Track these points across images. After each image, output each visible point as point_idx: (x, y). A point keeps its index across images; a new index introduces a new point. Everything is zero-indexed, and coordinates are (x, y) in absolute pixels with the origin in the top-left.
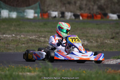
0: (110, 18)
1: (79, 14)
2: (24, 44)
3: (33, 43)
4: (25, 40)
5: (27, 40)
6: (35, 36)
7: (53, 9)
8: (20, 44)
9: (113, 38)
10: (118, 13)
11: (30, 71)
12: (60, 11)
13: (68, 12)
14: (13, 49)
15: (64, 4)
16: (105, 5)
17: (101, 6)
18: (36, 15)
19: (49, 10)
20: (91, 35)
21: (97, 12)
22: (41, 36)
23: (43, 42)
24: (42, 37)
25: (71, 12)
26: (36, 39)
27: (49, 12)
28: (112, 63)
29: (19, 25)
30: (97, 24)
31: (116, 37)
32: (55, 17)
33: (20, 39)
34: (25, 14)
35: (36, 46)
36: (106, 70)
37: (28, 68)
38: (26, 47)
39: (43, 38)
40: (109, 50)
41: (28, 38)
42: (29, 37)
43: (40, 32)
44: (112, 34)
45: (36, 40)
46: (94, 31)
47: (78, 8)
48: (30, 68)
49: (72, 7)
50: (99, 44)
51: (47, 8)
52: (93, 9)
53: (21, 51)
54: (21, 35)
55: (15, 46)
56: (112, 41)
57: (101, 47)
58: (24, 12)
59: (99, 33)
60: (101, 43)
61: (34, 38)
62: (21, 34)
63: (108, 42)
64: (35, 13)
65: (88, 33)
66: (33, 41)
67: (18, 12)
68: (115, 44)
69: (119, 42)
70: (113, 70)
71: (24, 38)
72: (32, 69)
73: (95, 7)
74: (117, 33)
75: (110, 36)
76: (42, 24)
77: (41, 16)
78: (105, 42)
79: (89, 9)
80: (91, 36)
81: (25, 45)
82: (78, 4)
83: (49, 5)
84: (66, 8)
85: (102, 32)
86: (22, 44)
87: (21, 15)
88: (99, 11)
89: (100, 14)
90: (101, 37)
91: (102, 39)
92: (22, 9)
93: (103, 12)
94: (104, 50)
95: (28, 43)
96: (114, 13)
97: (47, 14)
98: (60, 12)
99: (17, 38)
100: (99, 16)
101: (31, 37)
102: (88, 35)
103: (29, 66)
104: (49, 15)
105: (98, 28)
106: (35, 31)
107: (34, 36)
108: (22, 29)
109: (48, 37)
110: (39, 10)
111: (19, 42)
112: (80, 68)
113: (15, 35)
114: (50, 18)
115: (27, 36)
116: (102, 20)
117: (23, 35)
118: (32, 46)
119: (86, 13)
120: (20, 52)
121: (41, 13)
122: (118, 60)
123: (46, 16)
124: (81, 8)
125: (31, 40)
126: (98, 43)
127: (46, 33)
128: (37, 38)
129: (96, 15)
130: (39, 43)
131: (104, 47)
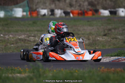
0: (102, 15)
1: (69, 11)
2: (13, 44)
3: (22, 43)
4: (14, 40)
5: (16, 40)
6: (24, 35)
7: (42, 7)
8: (8, 44)
9: (105, 35)
10: (110, 9)
11: (20, 73)
13: (58, 9)
14: (2, 49)
15: (53, 1)
17: (92, 2)
18: (25, 14)
19: (38, 8)
20: (83, 32)
21: (87, 9)
22: (30, 35)
23: (33, 42)
24: (31, 36)
25: (61, 9)
26: (26, 38)
27: (38, 10)
28: (105, 61)
29: (7, 24)
30: (88, 21)
31: (109, 34)
32: (45, 15)
33: (8, 39)
34: (13, 13)
35: (26, 46)
36: (99, 69)
37: (18, 70)
38: (15, 47)
39: (32, 38)
40: (102, 48)
41: (17, 38)
42: (18, 36)
43: (29, 31)
44: (104, 31)
45: (25, 40)
46: (85, 28)
47: (68, 5)
48: (20, 69)
49: (61, 4)
50: (91, 42)
51: (36, 5)
52: (83, 6)
54: (9, 35)
55: (3, 47)
57: (93, 44)
58: (12, 10)
59: (91, 30)
60: (93, 41)
61: (24, 37)
63: (100, 40)
64: (23, 11)
65: (80, 31)
66: (22, 41)
67: (6, 11)
68: (108, 41)
69: (111, 39)
70: (106, 69)
71: (13, 38)
72: (22, 70)
73: (86, 3)
74: (110, 30)
75: (102, 33)
76: (31, 22)
77: (30, 14)
78: (97, 39)
79: (80, 6)
80: (83, 34)
83: (38, 2)
84: (55, 5)
85: (93, 29)
86: (11, 44)
87: (9, 14)
88: (90, 7)
89: (91, 10)
90: (93, 35)
92: (10, 7)
93: (94, 8)
94: (97, 48)
95: (17, 43)
96: (105, 9)
97: (36, 12)
98: (49, 10)
99: (5, 38)
100: (90, 12)
101: (20, 36)
102: (80, 33)
103: (19, 67)
104: (38, 13)
105: (90, 25)
106: (23, 30)
107: (23, 36)
108: (10, 28)
109: (38, 36)
110: (27, 8)
111: (8, 42)
112: (72, 68)
113: (3, 35)
114: (39, 16)
115: (16, 36)
116: (94, 17)
117: (12, 35)
118: (21, 46)
119: (76, 10)
120: (9, 52)
121: (29, 11)
122: (112, 58)
123: (35, 15)
124: (71, 5)
125: (20, 39)
126: (90, 41)
127: (36, 32)
128: (26, 37)
129: (86, 12)
130: (29, 42)
131: (96, 44)
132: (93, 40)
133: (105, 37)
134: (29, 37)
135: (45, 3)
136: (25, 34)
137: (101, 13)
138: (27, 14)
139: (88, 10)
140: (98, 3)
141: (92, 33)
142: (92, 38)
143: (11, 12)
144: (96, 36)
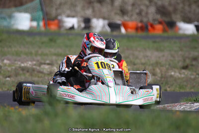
1: (119, 22)
2: (9, 77)
3: (27, 75)
4: (12, 69)
5: (16, 69)
6: (31, 61)
7: (68, 12)
9: (185, 68)
12: (82, 17)
13: (98, 18)
15: (90, 3)
16: (170, 4)
17: (163, 7)
18: (35, 24)
19: (60, 15)
20: (143, 61)
21: (154, 20)
22: (43, 62)
23: (48, 74)
24: (45, 64)
25: (104, 18)
26: (34, 67)
27: (59, 18)
30: (154, 42)
31: (192, 65)
32: (72, 28)
33: (1, 67)
34: (13, 22)
38: (13, 82)
39: (47, 67)
40: (177, 90)
41: (18, 65)
42: (19, 63)
43: (42, 54)
44: (184, 61)
45: (34, 70)
46: (149, 53)
47: (119, 12)
49: (105, 9)
50: (159, 79)
51: (56, 9)
52: (147, 13)
53: (2, 89)
54: (3, 60)
56: (184, 73)
57: (162, 83)
58: (10, 17)
59: (159, 58)
60: (161, 78)
61: (30, 65)
62: (3, 58)
63: (175, 76)
64: (32, 20)
65: (137, 58)
66: (28, 72)
68: (190, 78)
69: (197, 76)
71: (10, 65)
73: (152, 10)
74: (195, 59)
75: (181, 64)
76: (45, 39)
77: (45, 25)
78: (170, 74)
79: (140, 14)
80: (143, 64)
81: (12, 78)
82: (118, 2)
83: (61, 4)
84: (94, 11)
85: (163, 56)
86: (6, 77)
87: (5, 23)
88: (158, 17)
89: (160, 23)
90: (162, 66)
91: (164, 69)
92: (7, 11)
93: (167, 19)
94: (168, 89)
95: (17, 75)
96: (188, 21)
97: (56, 22)
98: (81, 19)
100: (159, 27)
101: (22, 63)
102: (137, 61)
104: (60, 24)
105: (157, 49)
106: (31, 53)
107: (30, 63)
108: (6, 49)
109: (57, 64)
110: (40, 14)
114: (62, 30)
115: (16, 62)
116: (166, 35)
117: (8, 59)
119: (133, 20)
121: (44, 19)
123: (53, 27)
124: (123, 12)
125: (23, 69)
126: (157, 77)
127: (54, 58)
128: (35, 65)
129: (152, 26)
130: (40, 75)
131: (167, 83)
132: (162, 75)
133: (186, 72)
134: (40, 66)
135: (73, 5)
136: (34, 60)
137: (179, 29)
138: (38, 25)
139: (156, 22)
140: (175, 10)
141: (160, 63)
142: (161, 71)
143: (8, 20)
144: (168, 69)
